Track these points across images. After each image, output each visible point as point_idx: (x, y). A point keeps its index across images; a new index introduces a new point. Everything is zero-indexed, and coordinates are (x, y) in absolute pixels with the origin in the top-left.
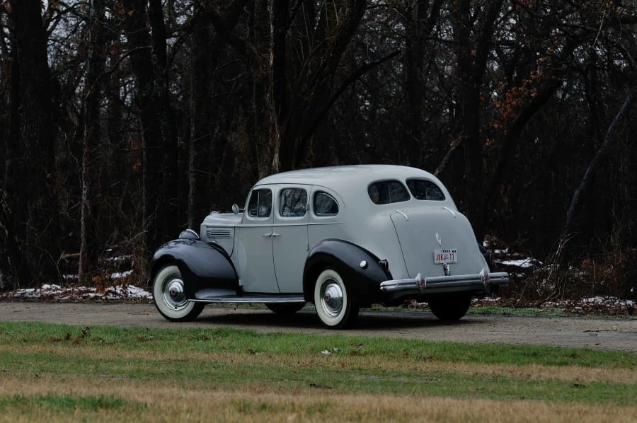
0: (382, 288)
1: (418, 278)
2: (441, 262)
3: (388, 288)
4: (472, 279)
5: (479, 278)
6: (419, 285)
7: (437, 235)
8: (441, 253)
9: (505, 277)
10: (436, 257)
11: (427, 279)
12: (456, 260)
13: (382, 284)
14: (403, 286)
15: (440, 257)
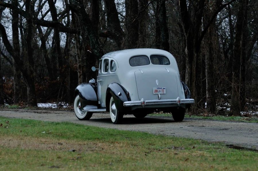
0: (124, 105)
1: (142, 100)
2: (157, 93)
3: (126, 105)
4: (171, 101)
5: (176, 101)
6: (142, 104)
7: (157, 81)
8: (156, 89)
9: (193, 101)
10: (154, 91)
11: (146, 101)
12: (165, 93)
13: (124, 103)
14: (134, 104)
15: (156, 91)
